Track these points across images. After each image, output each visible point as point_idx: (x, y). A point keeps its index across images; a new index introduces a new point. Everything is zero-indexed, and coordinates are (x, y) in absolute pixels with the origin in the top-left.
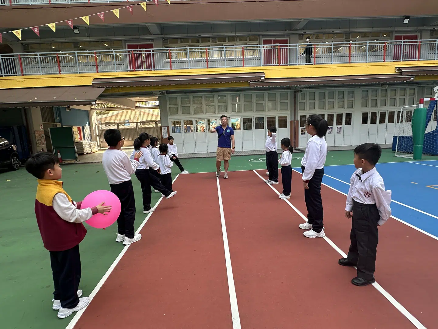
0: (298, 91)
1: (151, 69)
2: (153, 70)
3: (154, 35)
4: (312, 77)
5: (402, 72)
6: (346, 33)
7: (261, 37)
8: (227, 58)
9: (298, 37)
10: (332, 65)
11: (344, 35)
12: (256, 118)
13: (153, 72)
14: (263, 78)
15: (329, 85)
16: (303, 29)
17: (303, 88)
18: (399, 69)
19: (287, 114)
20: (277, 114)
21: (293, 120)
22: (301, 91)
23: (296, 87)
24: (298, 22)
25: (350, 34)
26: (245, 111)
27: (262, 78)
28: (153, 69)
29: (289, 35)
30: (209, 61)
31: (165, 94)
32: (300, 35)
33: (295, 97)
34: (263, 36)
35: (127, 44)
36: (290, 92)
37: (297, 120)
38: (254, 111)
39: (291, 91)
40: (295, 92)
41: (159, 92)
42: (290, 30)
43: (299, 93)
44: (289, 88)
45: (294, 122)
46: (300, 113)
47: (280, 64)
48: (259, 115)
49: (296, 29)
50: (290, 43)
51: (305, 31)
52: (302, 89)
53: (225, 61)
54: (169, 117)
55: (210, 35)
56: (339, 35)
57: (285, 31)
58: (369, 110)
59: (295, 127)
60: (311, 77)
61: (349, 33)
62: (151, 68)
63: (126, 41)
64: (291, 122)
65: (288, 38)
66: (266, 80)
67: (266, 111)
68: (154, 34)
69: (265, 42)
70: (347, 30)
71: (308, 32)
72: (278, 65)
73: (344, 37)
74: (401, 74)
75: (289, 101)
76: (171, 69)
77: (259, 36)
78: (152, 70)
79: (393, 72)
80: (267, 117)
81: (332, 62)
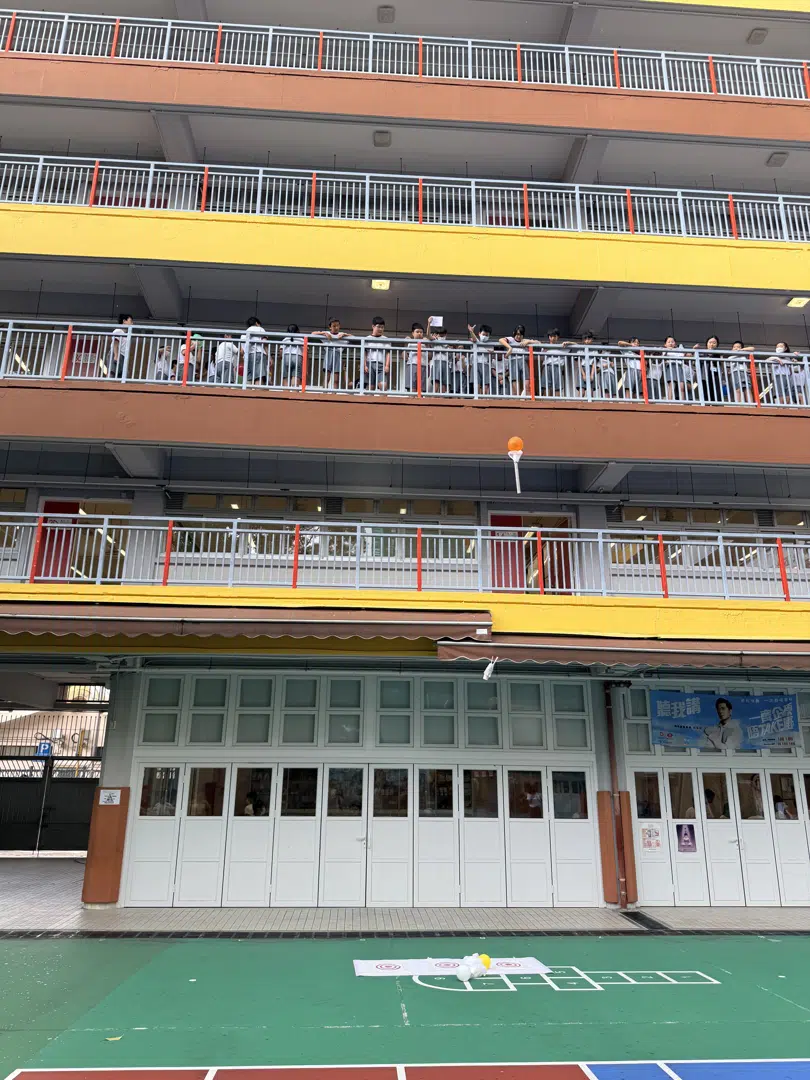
0: (618, 684)
1: (93, 579)
2: (98, 583)
3: (135, 477)
4: (662, 637)
6: (760, 512)
7: (483, 507)
8: (362, 560)
9: (605, 513)
10: (728, 603)
11: (755, 515)
12: (468, 774)
13: (98, 588)
14: (484, 632)
15: (726, 667)
16: (615, 491)
17: (636, 674)
19: (584, 761)
20: (547, 762)
21: (607, 787)
22: (628, 684)
23: (609, 668)
24: (600, 467)
25: (774, 515)
26: (426, 742)
27: (480, 632)
28: (99, 578)
29: (574, 508)
30: (302, 567)
31: (134, 667)
32: (609, 509)
33: (608, 700)
34: (491, 504)
35: (43, 500)
36: (589, 684)
37: (621, 788)
38: (461, 746)
39: (592, 681)
40: (607, 685)
41: (107, 659)
42: (577, 491)
43: (623, 690)
44: (585, 670)
45: (613, 797)
46: (633, 764)
47: (546, 590)
48: (481, 760)
49: (594, 488)
50: (578, 527)
51: (622, 496)
52: (631, 676)
53: (358, 568)
54: (136, 753)
55: (321, 490)
56: (740, 516)
57: (560, 494)
59: (616, 817)
60: (655, 639)
61: (771, 512)
62: (94, 576)
63: (43, 491)
64: (600, 794)
65: (572, 514)
66: (497, 638)
67: (506, 746)
68: (136, 474)
69: (496, 521)
70: (763, 504)
71: (636, 499)
72: (538, 593)
73: (756, 521)
75: (589, 716)
76: (165, 583)
77: (478, 503)
78: (94, 583)
80: (509, 772)
81: (727, 595)
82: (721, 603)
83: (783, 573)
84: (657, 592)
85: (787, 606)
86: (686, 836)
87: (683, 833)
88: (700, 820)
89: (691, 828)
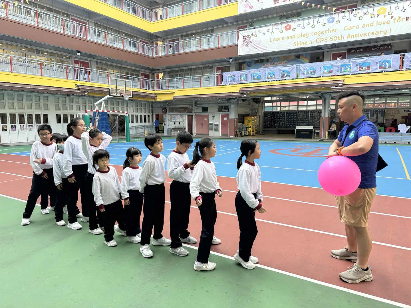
4: (10, 82)
5: (79, 88)
10: (28, 75)
11: (35, 51)
18: (77, 86)
25: (40, 51)
56: (31, 50)
58: (62, 113)
70: (38, 48)
74: (79, 90)
79: (74, 87)
81: (27, 73)
82: (26, 75)
83: (41, 67)
84: (9, 71)
85: (42, 77)
86: (14, 128)
87: (13, 127)
88: (18, 125)
89: (15, 126)
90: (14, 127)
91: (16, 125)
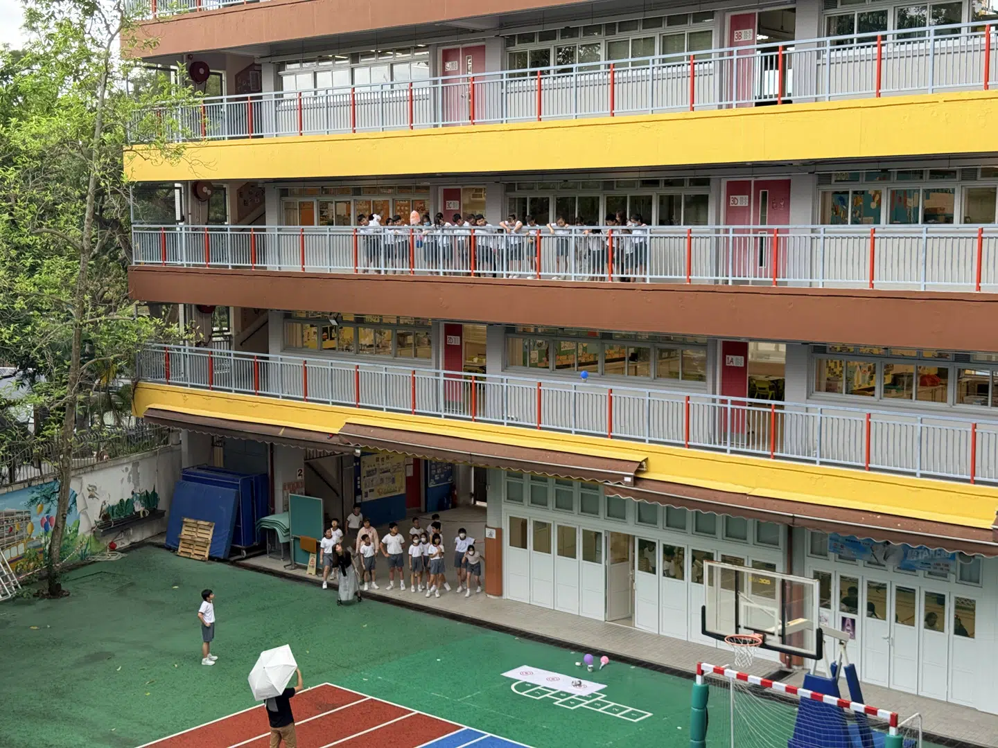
2: (443, 416)
13: (441, 421)
19: (775, 557)
27: (627, 479)
28: (443, 413)
46: (813, 564)
47: (688, 443)
54: (505, 506)
62: (441, 411)
67: (720, 537)
72: (683, 446)
76: (473, 419)
80: (722, 555)
81: (818, 459)
86: (848, 626)
87: (846, 624)
89: (853, 621)
90: (850, 623)
91: (857, 617)
